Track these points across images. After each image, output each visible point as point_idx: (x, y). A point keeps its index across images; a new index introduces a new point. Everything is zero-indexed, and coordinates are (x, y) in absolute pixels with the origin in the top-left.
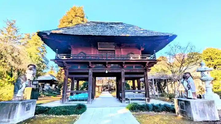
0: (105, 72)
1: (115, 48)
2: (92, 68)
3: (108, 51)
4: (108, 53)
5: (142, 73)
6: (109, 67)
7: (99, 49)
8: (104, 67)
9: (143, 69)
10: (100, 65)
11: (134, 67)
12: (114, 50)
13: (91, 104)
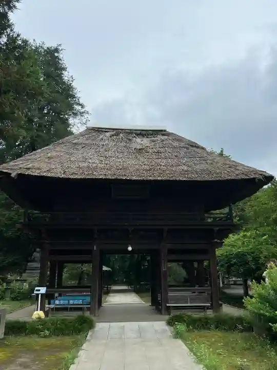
0: (127, 249)
13: (98, 316)
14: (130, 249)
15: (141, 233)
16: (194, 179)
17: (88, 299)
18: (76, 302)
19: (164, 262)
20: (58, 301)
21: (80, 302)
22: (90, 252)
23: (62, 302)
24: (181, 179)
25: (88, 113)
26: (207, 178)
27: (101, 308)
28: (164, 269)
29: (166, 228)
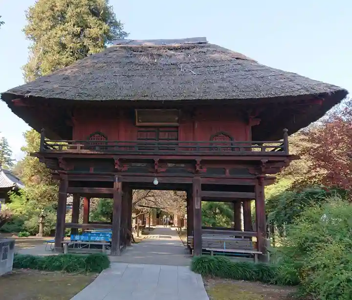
0: (153, 183)
1: (178, 121)
2: (120, 171)
3: (161, 129)
4: (160, 133)
5: (251, 189)
6: (163, 170)
7: (137, 124)
8: (150, 170)
9: (254, 177)
10: (139, 165)
11: (227, 171)
12: (177, 127)
13: (120, 255)
14: (156, 182)
15: (170, 165)
18: (97, 239)
19: (198, 201)
21: (102, 239)
27: (128, 248)
28: (197, 207)
29: (198, 159)
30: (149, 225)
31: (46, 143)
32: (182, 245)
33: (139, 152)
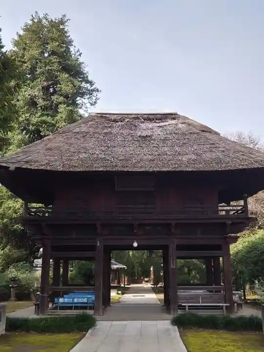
0: (132, 245)
1: (154, 187)
5: (218, 248)
6: (142, 232)
7: (117, 189)
9: (220, 237)
11: (198, 232)
12: (153, 192)
13: (103, 315)
14: (135, 245)
15: (147, 228)
16: (201, 169)
17: (93, 297)
18: (80, 300)
19: (173, 259)
20: (62, 299)
21: (85, 300)
22: (93, 248)
23: (66, 300)
24: (188, 170)
25: (98, 90)
26: (217, 167)
27: (108, 308)
28: (172, 266)
29: (173, 223)
30: (124, 285)
31: (29, 210)
32: (159, 303)
33: (120, 217)
